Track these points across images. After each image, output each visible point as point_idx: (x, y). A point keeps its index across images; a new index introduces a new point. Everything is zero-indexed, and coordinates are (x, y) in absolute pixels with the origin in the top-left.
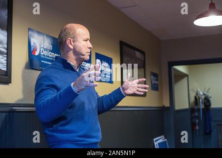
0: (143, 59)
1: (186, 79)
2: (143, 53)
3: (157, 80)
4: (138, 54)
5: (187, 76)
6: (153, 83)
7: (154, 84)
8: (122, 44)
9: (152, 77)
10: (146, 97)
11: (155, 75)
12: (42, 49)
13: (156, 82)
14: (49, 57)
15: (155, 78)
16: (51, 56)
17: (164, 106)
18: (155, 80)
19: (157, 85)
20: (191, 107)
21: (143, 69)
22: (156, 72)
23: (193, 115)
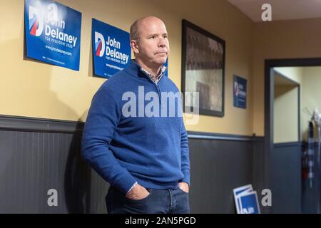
0: (222, 52)
1: (296, 90)
2: (221, 42)
3: (244, 90)
4: (213, 44)
5: (298, 85)
6: (237, 94)
7: (240, 97)
8: (186, 25)
9: (236, 84)
10: (224, 118)
11: (241, 81)
12: (47, 26)
13: (243, 94)
14: (59, 39)
15: (241, 87)
16: (62, 39)
17: (254, 135)
18: (241, 90)
19: (244, 98)
20: (301, 140)
21: (221, 70)
22: (244, 75)
23: (305, 153)
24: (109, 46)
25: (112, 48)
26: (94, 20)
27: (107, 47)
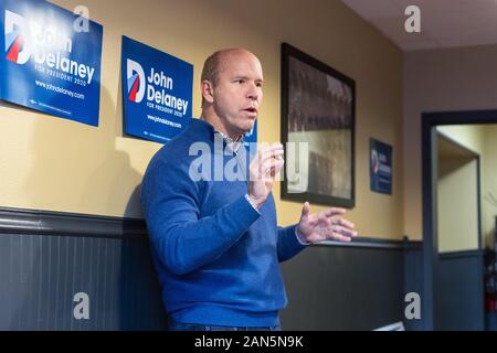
0: (350, 100)
1: (473, 164)
2: (349, 82)
3: (388, 163)
4: (334, 85)
5: (477, 157)
6: (376, 170)
7: (381, 175)
8: (288, 53)
9: (374, 153)
10: (355, 210)
11: (383, 149)
13: (386, 169)
15: (383, 158)
16: (65, 69)
17: (406, 238)
18: (382, 162)
19: (389, 178)
20: (483, 247)
21: (349, 132)
22: (388, 139)
23: (490, 268)
24: (153, 84)
25: (158, 88)
26: (126, 41)
27: (150, 87)
